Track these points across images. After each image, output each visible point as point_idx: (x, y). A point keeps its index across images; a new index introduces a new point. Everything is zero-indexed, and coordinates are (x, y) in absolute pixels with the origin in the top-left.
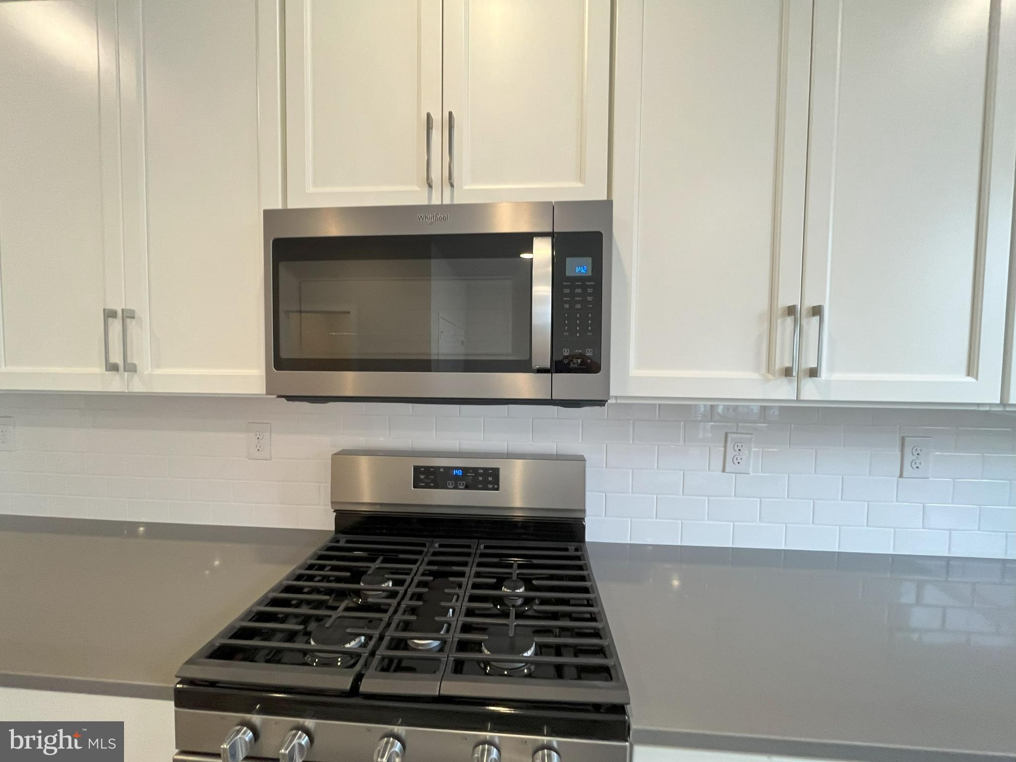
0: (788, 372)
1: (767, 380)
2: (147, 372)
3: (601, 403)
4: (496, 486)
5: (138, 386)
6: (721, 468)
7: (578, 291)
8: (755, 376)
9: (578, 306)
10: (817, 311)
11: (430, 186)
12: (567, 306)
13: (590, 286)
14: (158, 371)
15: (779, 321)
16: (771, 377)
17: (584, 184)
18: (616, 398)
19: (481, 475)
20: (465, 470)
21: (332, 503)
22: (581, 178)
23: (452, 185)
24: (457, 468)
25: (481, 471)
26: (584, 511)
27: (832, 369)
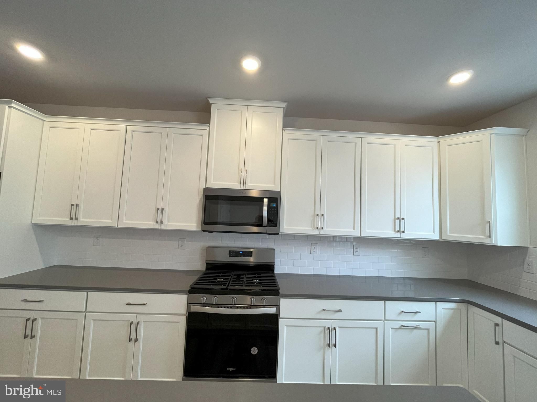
0: (317, 228)
1: (313, 230)
2: (166, 224)
3: (278, 234)
4: (251, 256)
5: (163, 227)
6: (310, 253)
7: (273, 210)
8: (311, 229)
9: (273, 213)
10: (323, 215)
11: (241, 184)
12: (270, 213)
13: (275, 209)
14: (169, 224)
15: (316, 217)
16: (314, 229)
17: (275, 185)
18: (281, 233)
19: (247, 253)
20: (243, 252)
21: (206, 261)
22: (274, 184)
23: (246, 184)
24: (241, 251)
25: (247, 252)
26: (274, 263)
27: (327, 228)
